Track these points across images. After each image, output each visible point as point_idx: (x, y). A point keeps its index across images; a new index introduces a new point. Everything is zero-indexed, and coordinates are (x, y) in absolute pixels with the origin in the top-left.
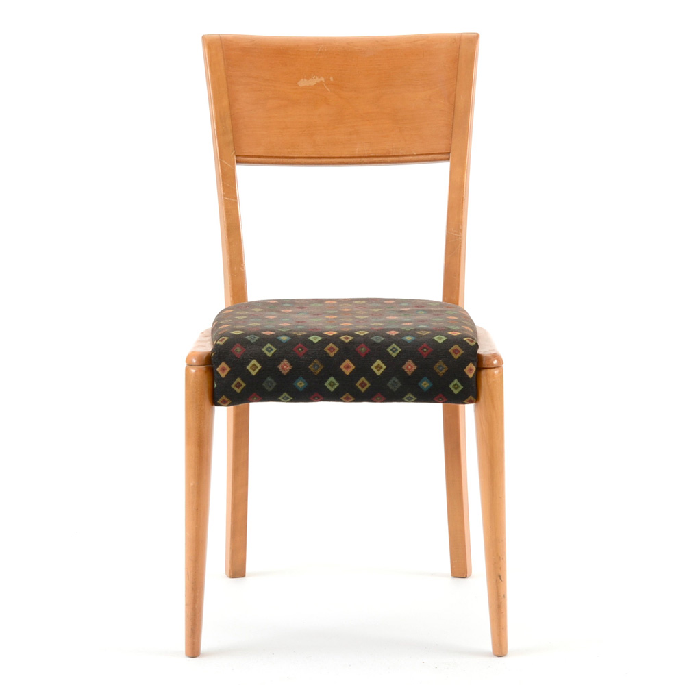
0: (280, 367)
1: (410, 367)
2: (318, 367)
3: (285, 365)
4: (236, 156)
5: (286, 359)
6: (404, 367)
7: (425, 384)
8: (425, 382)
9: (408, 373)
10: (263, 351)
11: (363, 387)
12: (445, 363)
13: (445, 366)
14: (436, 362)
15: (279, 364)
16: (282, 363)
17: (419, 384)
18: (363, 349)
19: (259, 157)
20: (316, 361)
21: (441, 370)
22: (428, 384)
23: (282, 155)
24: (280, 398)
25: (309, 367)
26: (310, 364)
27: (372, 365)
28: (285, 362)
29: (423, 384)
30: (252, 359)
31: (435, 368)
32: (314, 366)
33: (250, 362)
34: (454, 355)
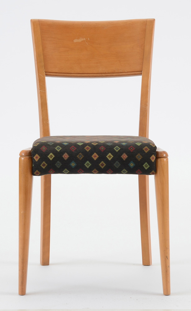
0: (63, 156)
1: (124, 156)
2: (82, 156)
3: (66, 155)
4: (45, 72)
5: (66, 152)
6: (122, 156)
7: (132, 165)
8: (132, 164)
9: (124, 159)
10: (55, 149)
11: (102, 166)
12: (141, 155)
13: (141, 156)
14: (137, 154)
15: (63, 155)
16: (64, 155)
17: (129, 164)
18: (102, 148)
19: (56, 73)
20: (80, 154)
21: (139, 158)
22: (133, 165)
23: (66, 72)
24: (63, 172)
25: (77, 156)
26: (78, 155)
27: (107, 155)
28: (66, 154)
29: (131, 165)
30: (50, 153)
31: (136, 157)
32: (80, 156)
33: (49, 154)
34: (145, 151)
